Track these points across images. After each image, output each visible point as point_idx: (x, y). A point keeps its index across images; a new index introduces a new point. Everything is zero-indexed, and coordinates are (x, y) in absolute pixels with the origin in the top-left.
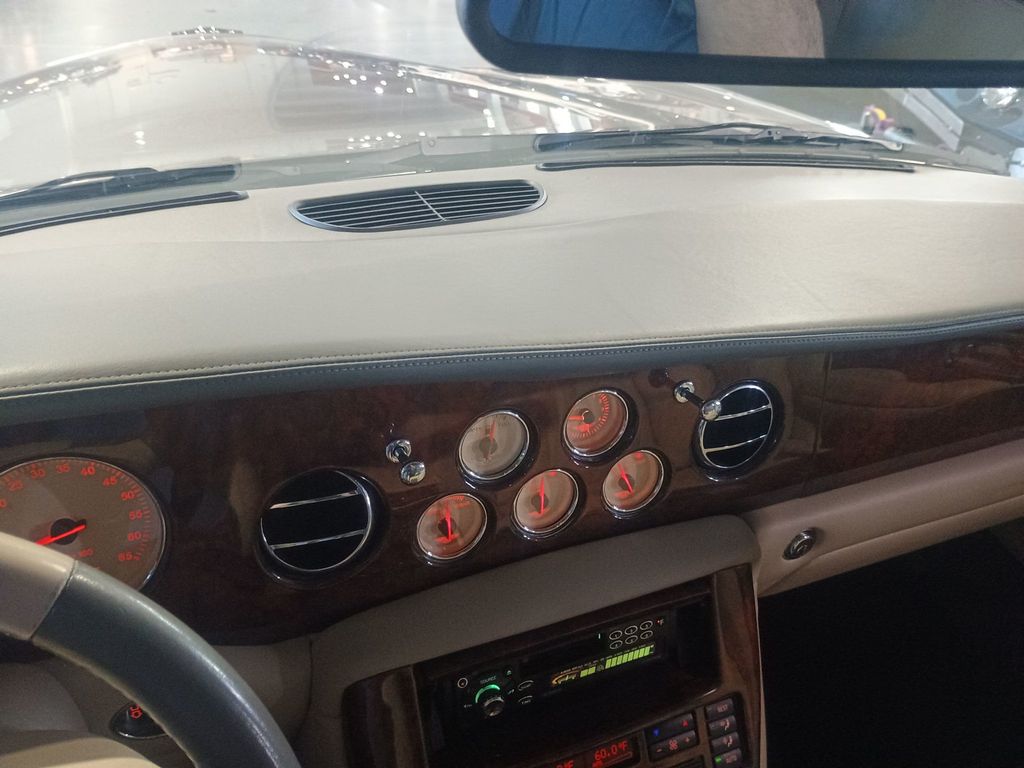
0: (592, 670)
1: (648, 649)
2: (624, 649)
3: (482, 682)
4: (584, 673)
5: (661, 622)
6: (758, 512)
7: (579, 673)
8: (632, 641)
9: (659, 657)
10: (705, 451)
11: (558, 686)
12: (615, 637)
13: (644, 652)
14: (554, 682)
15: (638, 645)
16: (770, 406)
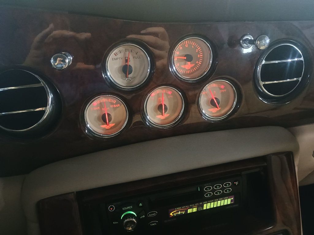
0: (195, 210)
1: (229, 200)
2: (214, 198)
3: (123, 209)
4: (190, 211)
5: (237, 183)
6: (298, 128)
7: (187, 211)
8: (218, 194)
9: (237, 205)
10: (262, 83)
11: (173, 217)
12: (208, 189)
13: (227, 201)
14: (171, 214)
15: (223, 196)
16: (302, 59)
